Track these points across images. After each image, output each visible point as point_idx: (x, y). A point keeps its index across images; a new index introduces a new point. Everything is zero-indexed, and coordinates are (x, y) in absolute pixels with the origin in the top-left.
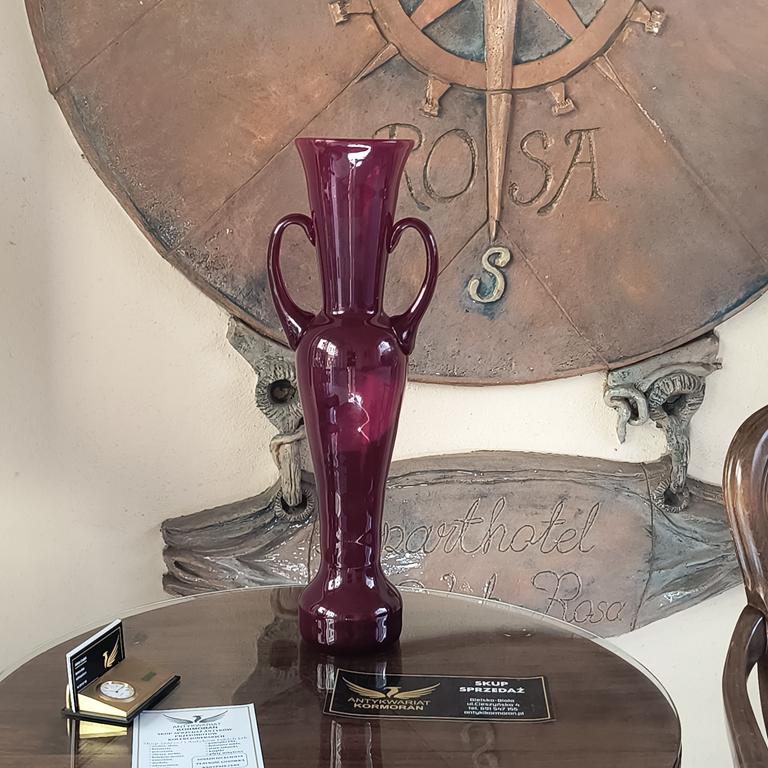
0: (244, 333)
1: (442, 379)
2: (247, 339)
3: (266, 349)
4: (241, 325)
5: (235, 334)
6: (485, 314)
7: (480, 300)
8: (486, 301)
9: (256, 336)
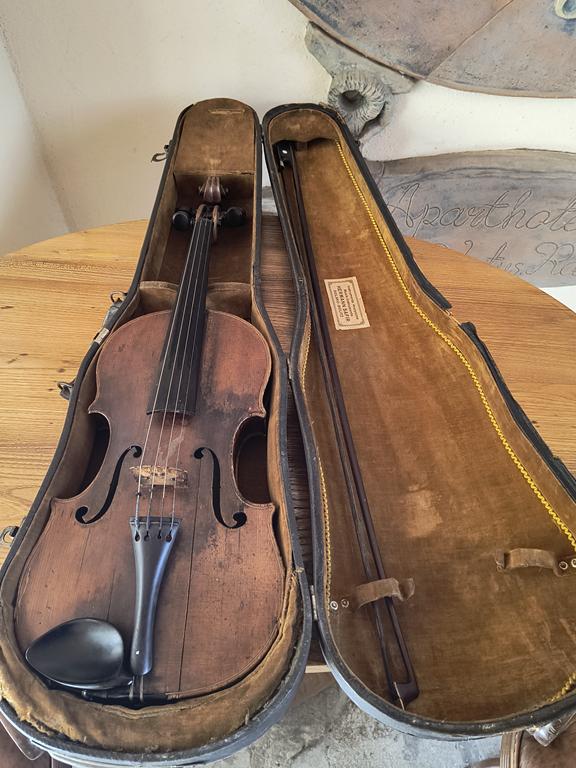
0: (321, 40)
1: (503, 91)
2: (323, 45)
3: (341, 56)
4: (318, 32)
5: (312, 41)
6: (565, 30)
7: (563, 16)
8: (570, 17)
9: (333, 43)
